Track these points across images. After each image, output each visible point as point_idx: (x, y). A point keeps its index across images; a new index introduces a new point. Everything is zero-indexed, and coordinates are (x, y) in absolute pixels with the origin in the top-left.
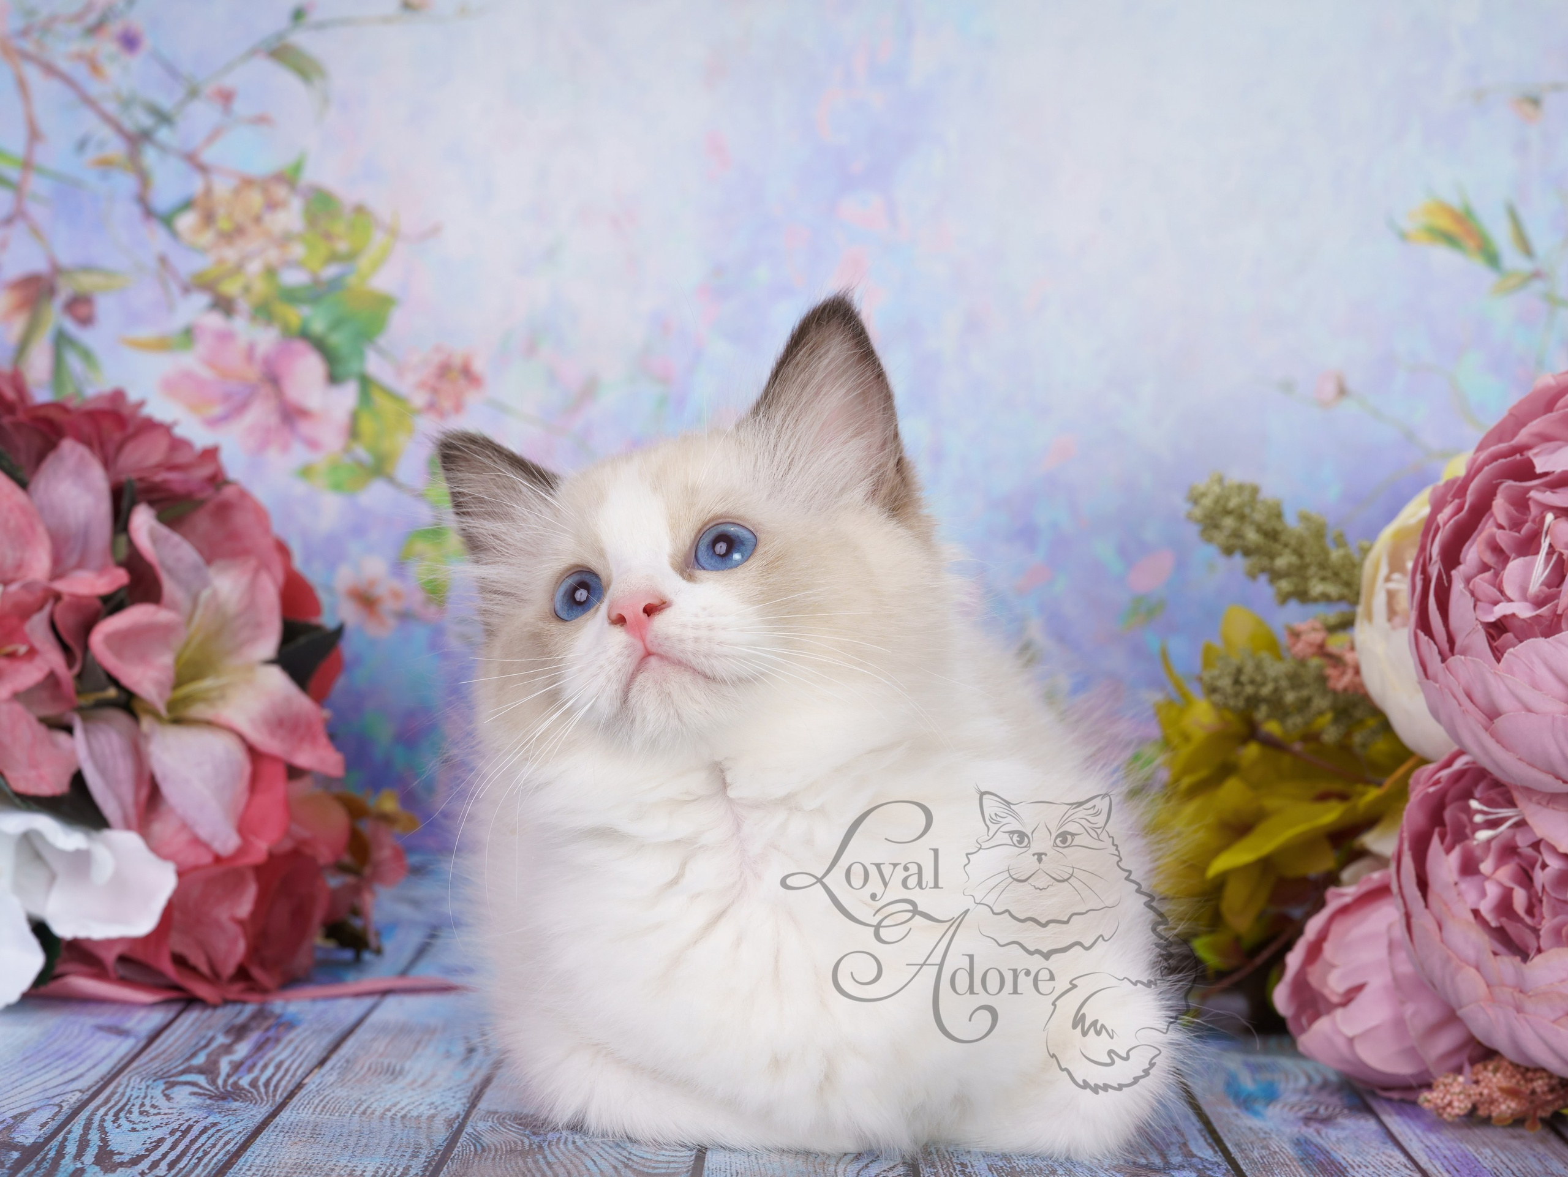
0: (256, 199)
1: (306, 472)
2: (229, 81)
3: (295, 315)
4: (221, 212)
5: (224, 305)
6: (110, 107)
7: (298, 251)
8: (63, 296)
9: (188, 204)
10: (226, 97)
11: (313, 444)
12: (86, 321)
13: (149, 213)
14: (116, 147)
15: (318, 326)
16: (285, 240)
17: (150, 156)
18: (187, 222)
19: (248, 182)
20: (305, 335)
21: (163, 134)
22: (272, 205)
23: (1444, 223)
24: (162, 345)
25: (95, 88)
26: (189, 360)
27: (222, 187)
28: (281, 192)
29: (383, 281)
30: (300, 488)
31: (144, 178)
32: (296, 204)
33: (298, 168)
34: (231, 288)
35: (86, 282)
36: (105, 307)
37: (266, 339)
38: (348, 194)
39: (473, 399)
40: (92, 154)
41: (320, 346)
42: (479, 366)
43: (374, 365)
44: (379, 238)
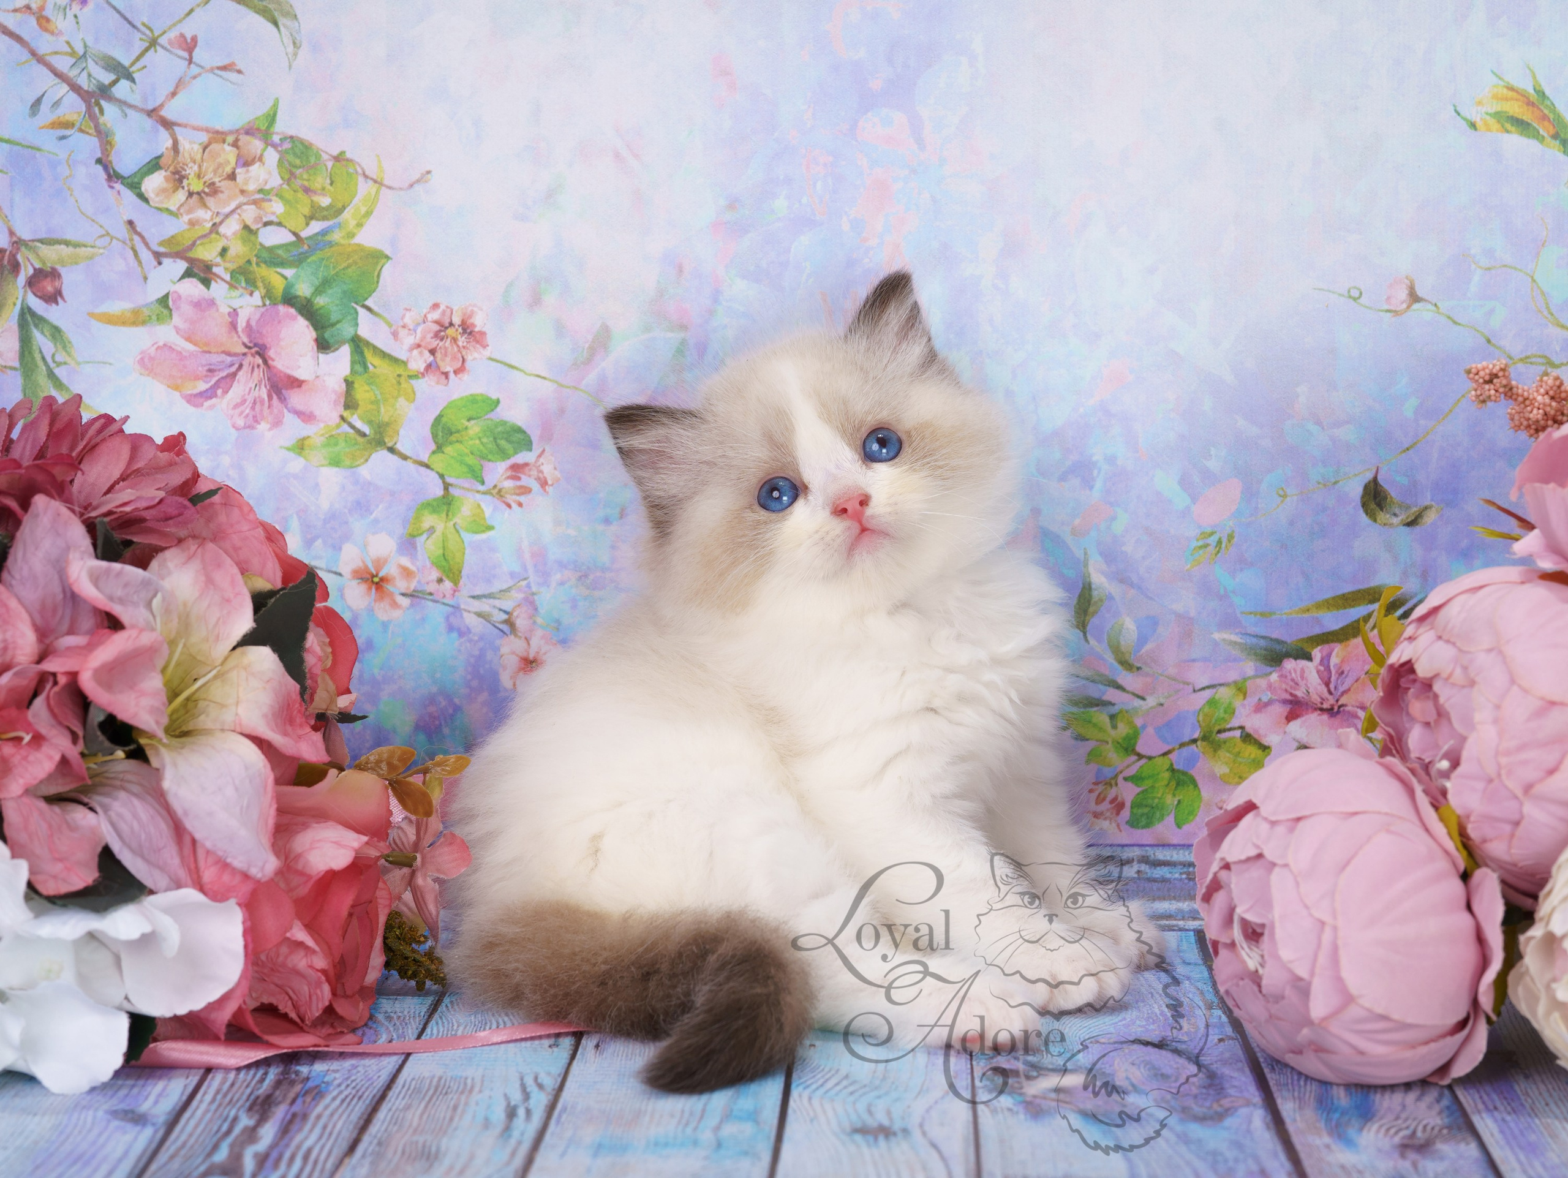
0: (228, 155)
1: (300, 446)
2: (188, 29)
3: (276, 278)
4: (191, 170)
5: (201, 272)
6: (63, 64)
7: (277, 208)
8: (26, 272)
9: (154, 165)
10: (189, 45)
11: (307, 417)
12: (53, 298)
13: (113, 176)
14: (73, 107)
15: (303, 289)
16: (262, 196)
17: (110, 113)
18: (153, 183)
19: (219, 136)
20: (289, 299)
21: (122, 89)
22: (246, 162)
23: (1515, 109)
24: (137, 319)
25: (44, 44)
26: (166, 333)
27: (190, 144)
28: (255, 145)
29: (369, 237)
30: (296, 464)
31: (104, 137)
32: (272, 157)
33: (272, 118)
34: (207, 253)
35: (50, 255)
36: (71, 280)
37: (249, 305)
38: (327, 144)
39: (476, 357)
40: (46, 115)
41: (307, 310)
42: (479, 322)
43: (366, 327)
44: (364, 188)
